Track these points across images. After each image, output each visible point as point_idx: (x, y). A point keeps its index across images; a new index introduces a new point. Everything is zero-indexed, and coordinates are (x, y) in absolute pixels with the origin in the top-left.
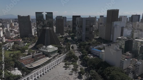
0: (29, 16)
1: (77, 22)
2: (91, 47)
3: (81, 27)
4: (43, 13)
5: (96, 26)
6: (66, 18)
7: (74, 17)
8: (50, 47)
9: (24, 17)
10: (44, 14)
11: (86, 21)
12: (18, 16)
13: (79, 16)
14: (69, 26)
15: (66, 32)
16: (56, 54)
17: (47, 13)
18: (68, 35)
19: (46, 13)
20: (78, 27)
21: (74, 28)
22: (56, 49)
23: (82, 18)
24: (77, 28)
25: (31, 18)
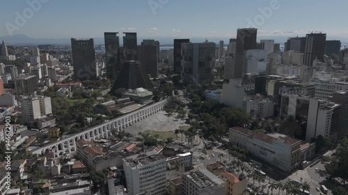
0: (91, 40)
1: (184, 51)
2: (206, 91)
3: (191, 59)
4: (117, 35)
5: (222, 60)
6: (158, 43)
7: (178, 42)
8: (141, 89)
9: (83, 41)
10: (121, 36)
11: (199, 48)
12: (73, 40)
13: (187, 41)
14: (166, 61)
15: (161, 72)
16: (151, 101)
17: (126, 33)
18: (165, 76)
19: (125, 35)
20: (186, 60)
21: (177, 64)
22: (150, 93)
23: (193, 44)
24: (183, 62)
25: (96, 43)
